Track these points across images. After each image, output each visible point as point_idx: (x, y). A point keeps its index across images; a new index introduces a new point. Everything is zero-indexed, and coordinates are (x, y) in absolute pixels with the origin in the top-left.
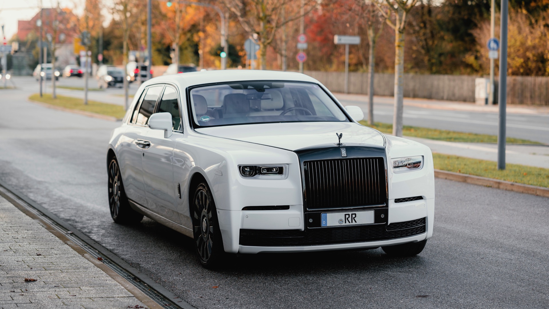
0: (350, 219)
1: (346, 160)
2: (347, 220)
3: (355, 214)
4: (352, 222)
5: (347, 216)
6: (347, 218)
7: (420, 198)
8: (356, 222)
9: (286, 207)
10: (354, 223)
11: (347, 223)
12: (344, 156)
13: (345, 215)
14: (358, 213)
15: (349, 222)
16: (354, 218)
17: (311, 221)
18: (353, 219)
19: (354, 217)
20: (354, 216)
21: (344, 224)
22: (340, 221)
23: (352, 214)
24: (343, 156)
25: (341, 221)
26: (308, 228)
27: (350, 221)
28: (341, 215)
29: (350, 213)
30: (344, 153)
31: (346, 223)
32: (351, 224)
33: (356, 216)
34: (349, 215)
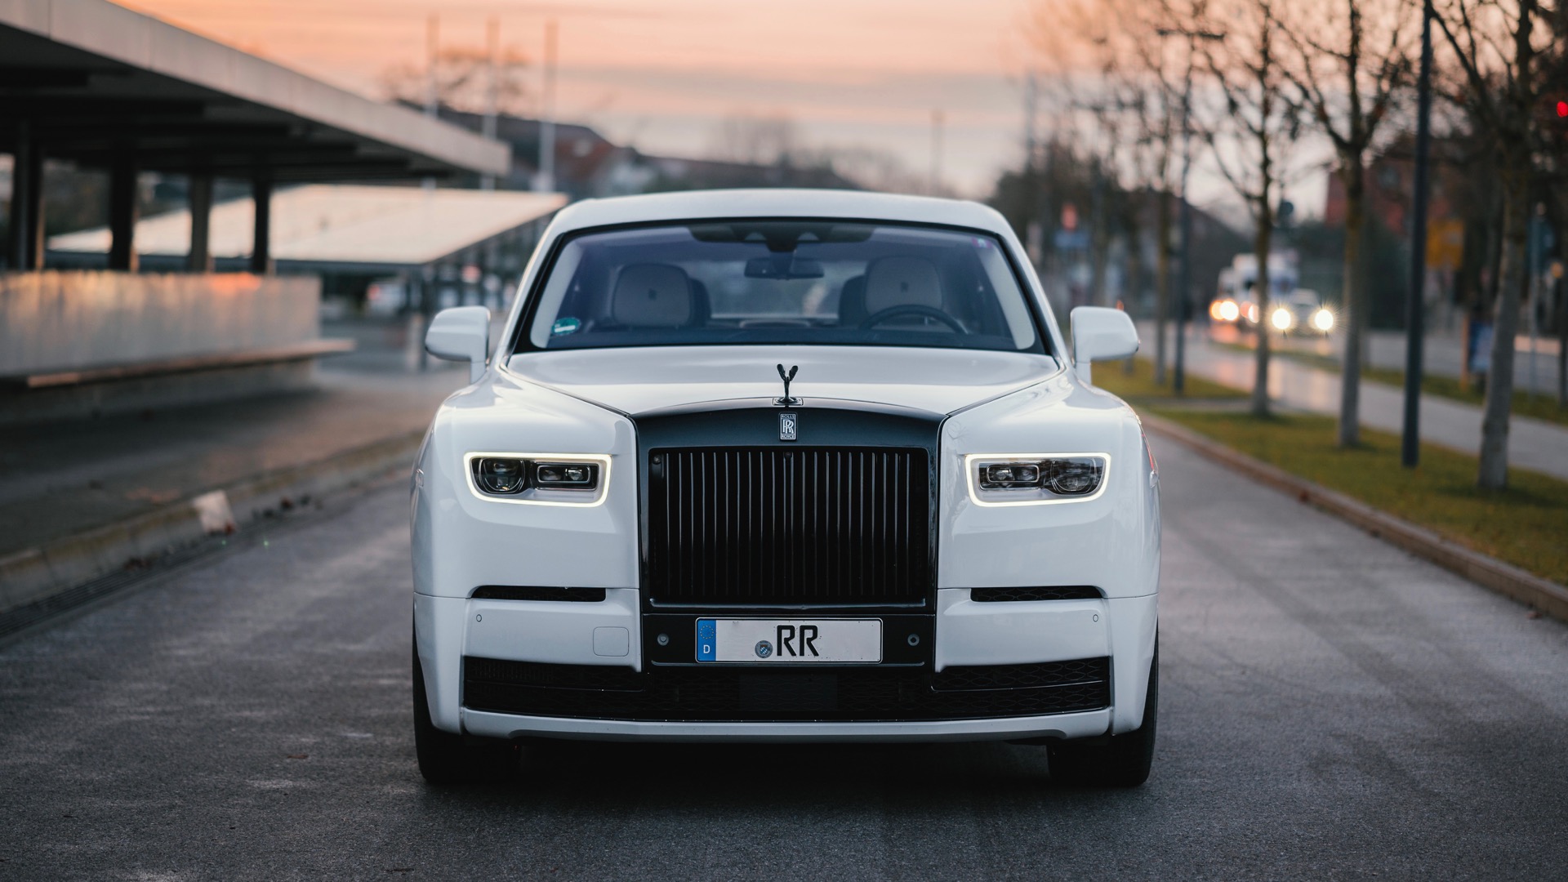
0: (795, 644)
1: (797, 451)
2: (784, 646)
3: (814, 629)
4: (802, 653)
5: (786, 634)
6: (787, 640)
7: (1091, 592)
8: (816, 654)
9: (595, 595)
10: (808, 657)
11: (786, 657)
12: (788, 437)
13: (780, 629)
14: (825, 626)
15: (793, 654)
16: (809, 640)
17: (663, 640)
18: (808, 643)
19: (811, 636)
20: (809, 634)
21: (773, 658)
22: (762, 646)
23: (803, 628)
24: (782, 437)
25: (766, 646)
26: (654, 663)
27: (797, 650)
28: (765, 629)
29: (797, 624)
30: (788, 428)
31: (779, 653)
32: (798, 658)
33: (815, 636)
34: (792, 629)
